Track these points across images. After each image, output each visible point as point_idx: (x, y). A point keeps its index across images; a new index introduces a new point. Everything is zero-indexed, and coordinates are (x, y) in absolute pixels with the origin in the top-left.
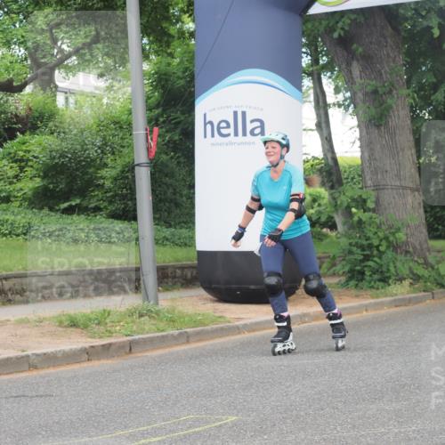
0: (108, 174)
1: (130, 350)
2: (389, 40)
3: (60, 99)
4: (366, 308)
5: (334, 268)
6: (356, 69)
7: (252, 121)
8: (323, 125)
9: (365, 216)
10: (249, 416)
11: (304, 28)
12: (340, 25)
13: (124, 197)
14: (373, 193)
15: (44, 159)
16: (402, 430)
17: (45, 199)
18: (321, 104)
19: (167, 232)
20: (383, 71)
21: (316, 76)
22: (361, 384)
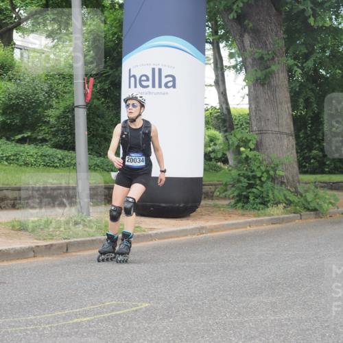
0: (52, 114)
1: (67, 250)
2: (273, 18)
4: (250, 224)
5: (226, 193)
6: (247, 40)
7: (166, 77)
8: (220, 83)
9: (251, 154)
10: (159, 303)
12: (235, 7)
13: (64, 132)
14: (257, 136)
15: (3, 99)
16: (277, 318)
17: (4, 131)
18: (219, 66)
19: (98, 160)
20: (267, 42)
21: (215, 45)
22: (245, 281)
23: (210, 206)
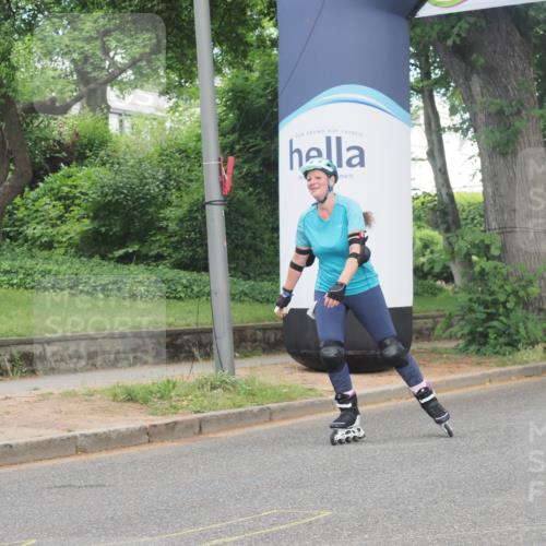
0: (172, 214)
1: (200, 430)
2: (516, 48)
3: (113, 122)
4: (490, 378)
5: (451, 330)
6: (476, 84)
7: (349, 149)
8: (437, 154)
9: (489, 265)
10: (346, 511)
11: (412, 35)
12: (456, 30)
13: (191, 243)
14: (498, 238)
15: (94, 196)
16: (535, 528)
17: (96, 245)
18: (433, 127)
19: (245, 285)
20: (509, 87)
21: (427, 94)
22: (483, 471)
23: (426, 351)
